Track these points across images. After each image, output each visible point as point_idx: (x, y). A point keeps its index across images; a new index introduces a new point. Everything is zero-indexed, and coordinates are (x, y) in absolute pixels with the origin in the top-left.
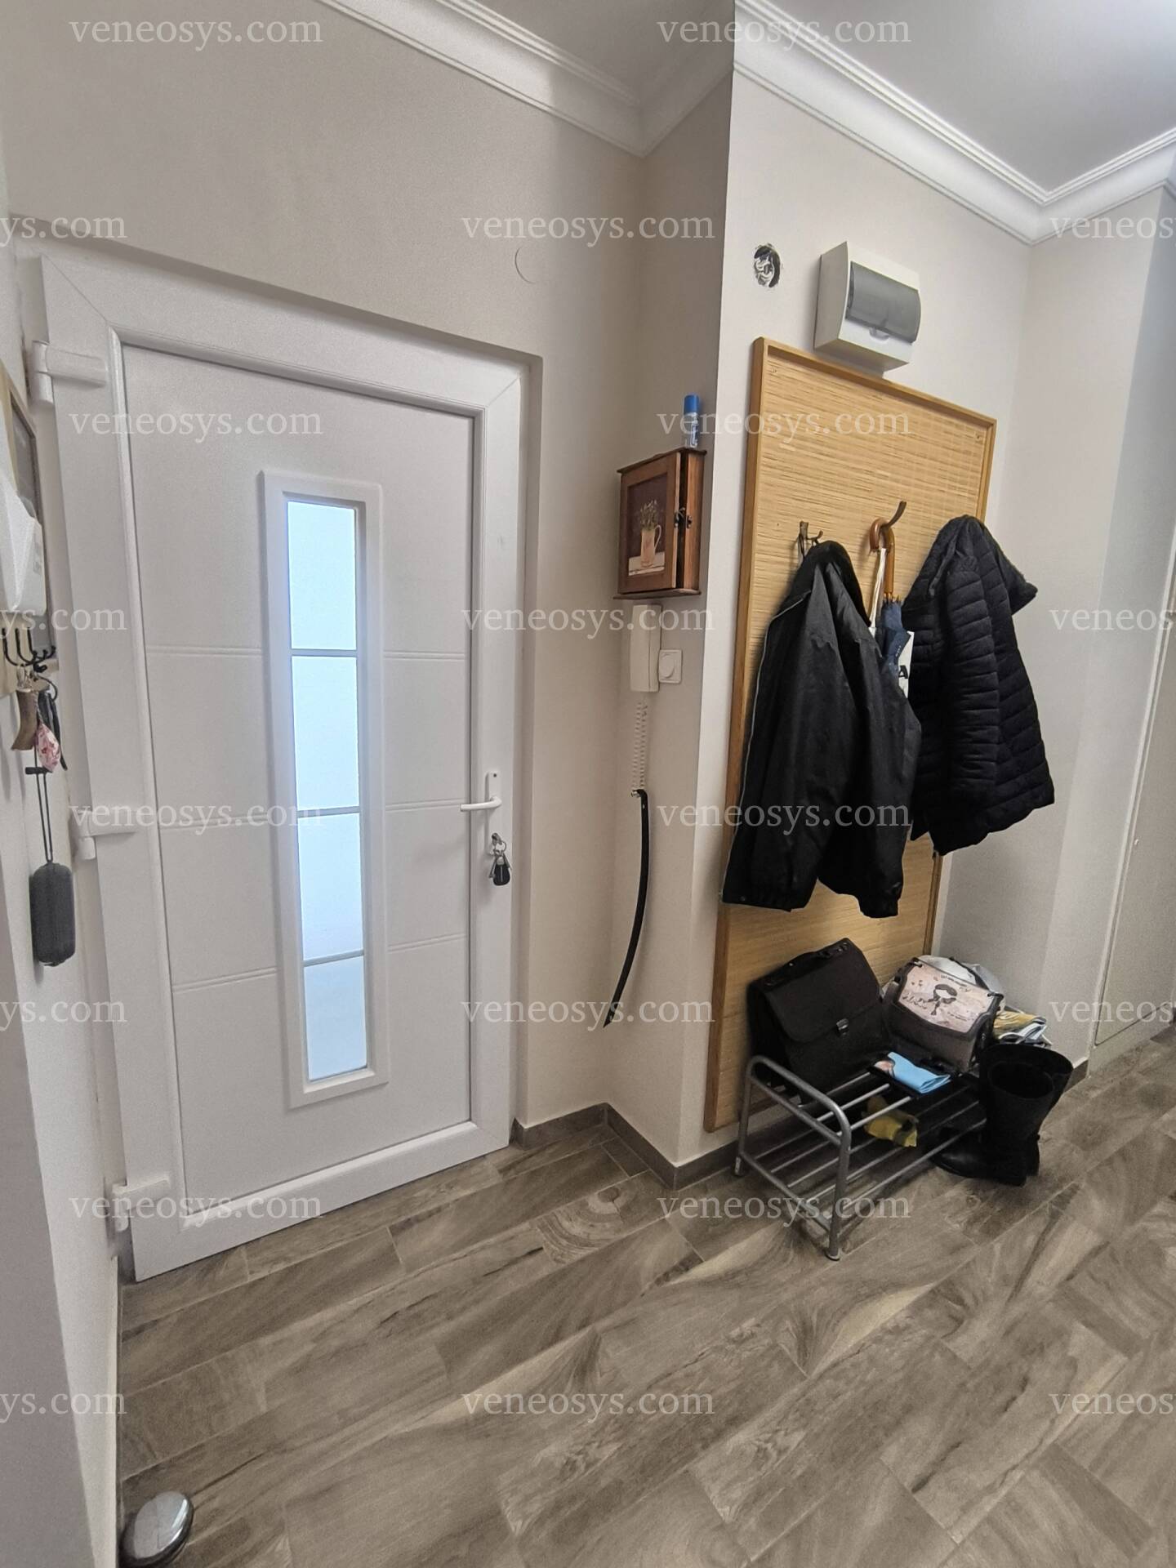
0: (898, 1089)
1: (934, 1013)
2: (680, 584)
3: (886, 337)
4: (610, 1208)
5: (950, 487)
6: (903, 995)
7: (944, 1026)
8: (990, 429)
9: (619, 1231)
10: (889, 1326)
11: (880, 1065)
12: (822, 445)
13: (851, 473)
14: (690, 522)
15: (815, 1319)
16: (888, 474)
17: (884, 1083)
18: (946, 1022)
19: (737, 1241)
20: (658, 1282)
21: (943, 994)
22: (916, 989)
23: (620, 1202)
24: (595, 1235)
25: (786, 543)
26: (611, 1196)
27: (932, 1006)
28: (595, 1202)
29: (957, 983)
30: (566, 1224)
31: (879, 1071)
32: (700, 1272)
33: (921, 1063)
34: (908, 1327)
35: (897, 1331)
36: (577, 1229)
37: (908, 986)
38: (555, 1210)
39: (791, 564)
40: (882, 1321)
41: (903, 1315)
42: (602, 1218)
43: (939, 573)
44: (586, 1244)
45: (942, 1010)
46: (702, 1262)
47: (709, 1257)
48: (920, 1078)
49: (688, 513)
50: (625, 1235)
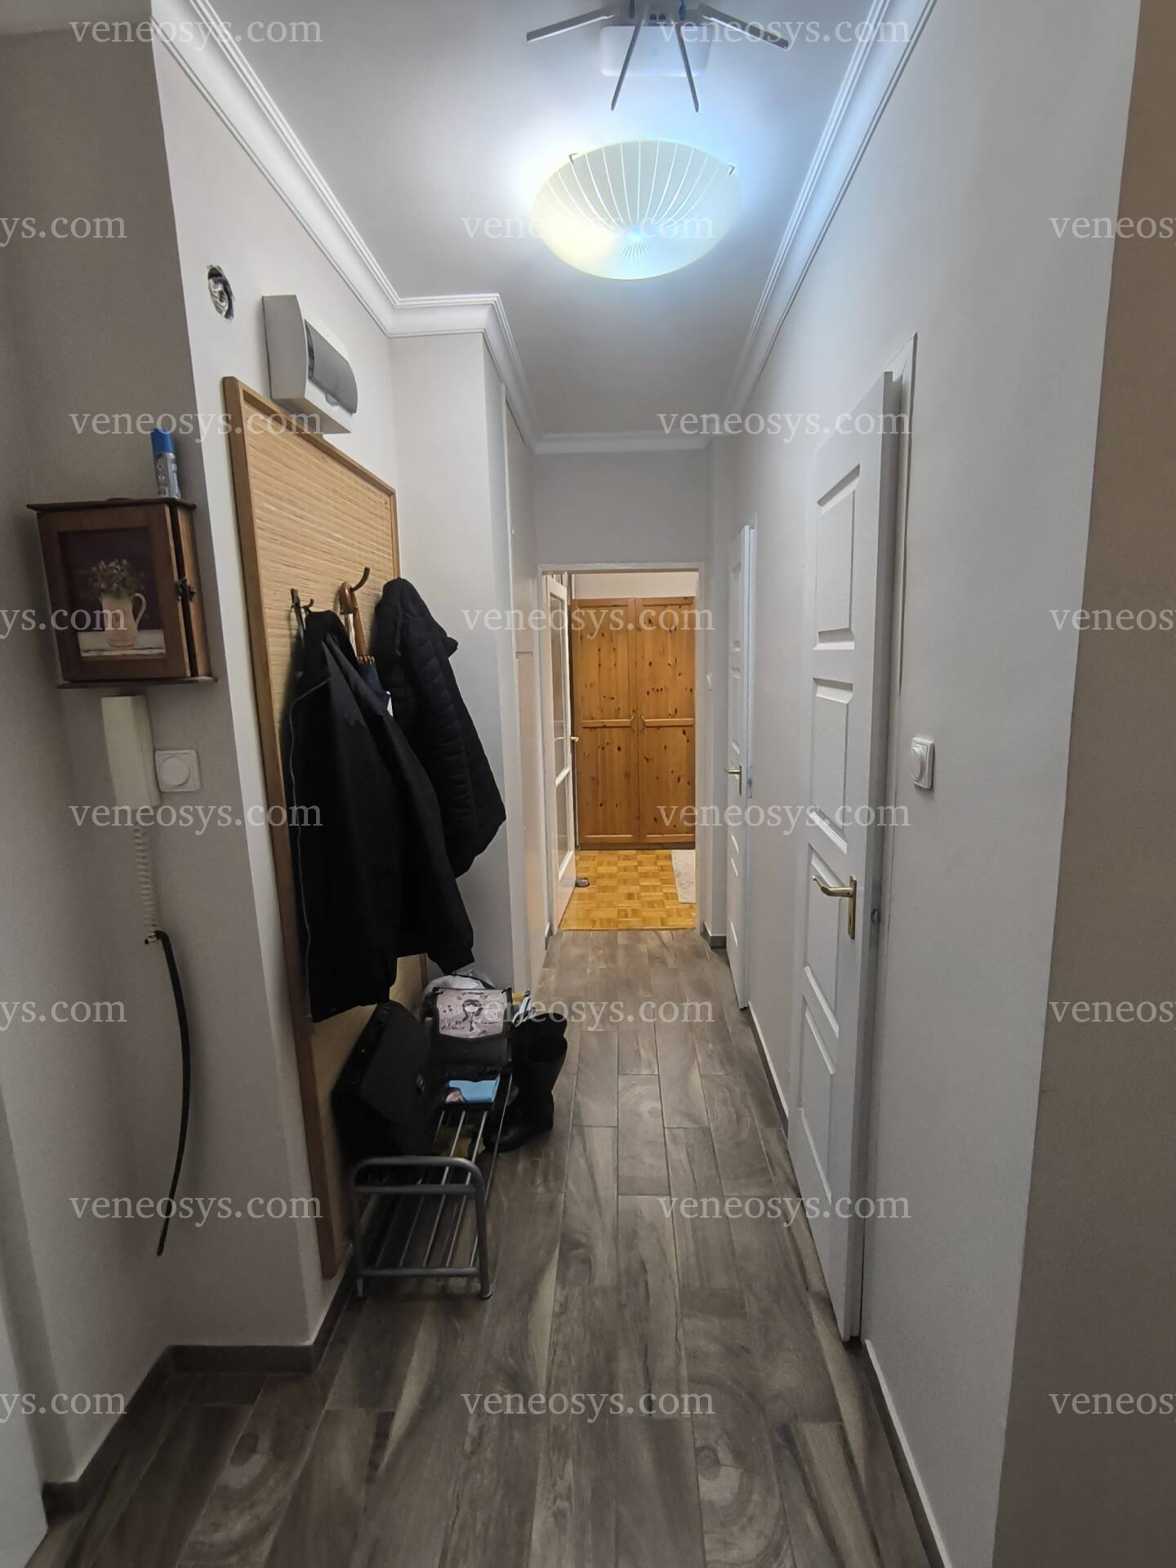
0: (474, 1108)
1: (472, 1029)
2: (194, 673)
3: (336, 404)
4: (257, 1463)
5: (378, 549)
6: (441, 1025)
7: (483, 1035)
8: (392, 497)
9: (289, 1473)
10: (557, 1309)
11: (450, 1098)
12: (295, 506)
13: (319, 536)
14: (192, 593)
15: (511, 1361)
16: (341, 537)
17: (461, 1114)
18: (484, 1032)
19: (409, 1361)
20: (370, 1479)
21: (470, 1009)
22: (449, 1015)
23: (264, 1443)
24: (264, 1510)
25: (284, 614)
26: (248, 1448)
27: (467, 1024)
28: (236, 1475)
29: (476, 994)
30: (219, 1536)
31: (453, 1104)
32: (398, 1427)
33: (476, 1078)
34: (567, 1297)
35: (564, 1308)
36: (238, 1526)
37: (442, 1015)
38: (192, 1537)
39: (291, 636)
40: (551, 1312)
41: (559, 1291)
42: (259, 1482)
43: (398, 634)
44: (263, 1530)
45: (476, 1023)
46: (393, 1414)
47: (396, 1403)
48: (485, 1090)
49: (188, 583)
50: (297, 1474)
